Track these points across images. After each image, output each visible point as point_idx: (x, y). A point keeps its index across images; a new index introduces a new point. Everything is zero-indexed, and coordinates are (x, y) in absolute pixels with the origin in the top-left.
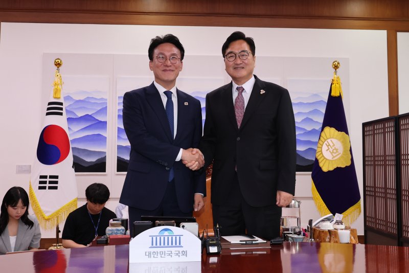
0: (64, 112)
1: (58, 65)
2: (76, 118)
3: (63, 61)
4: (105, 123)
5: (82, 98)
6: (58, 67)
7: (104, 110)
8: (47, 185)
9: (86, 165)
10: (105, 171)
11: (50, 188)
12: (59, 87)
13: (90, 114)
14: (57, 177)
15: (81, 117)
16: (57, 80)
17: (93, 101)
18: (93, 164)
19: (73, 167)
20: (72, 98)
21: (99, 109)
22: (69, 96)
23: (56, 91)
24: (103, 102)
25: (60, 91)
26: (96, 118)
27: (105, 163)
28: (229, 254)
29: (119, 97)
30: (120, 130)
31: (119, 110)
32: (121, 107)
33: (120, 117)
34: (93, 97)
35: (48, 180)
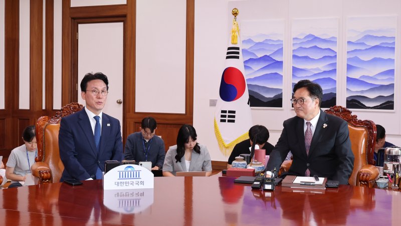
0: (240, 55)
1: (235, 14)
2: (256, 59)
3: (239, 11)
4: (281, 62)
5: (261, 41)
6: (235, 16)
7: (280, 51)
8: (227, 119)
9: (265, 101)
10: (282, 107)
11: (229, 121)
12: (237, 34)
13: (268, 55)
14: (234, 112)
15: (261, 58)
16: (235, 27)
17: (271, 43)
18: (271, 100)
19: (248, 104)
20: (252, 41)
21: (276, 49)
22: (250, 39)
23: (234, 38)
24: (279, 43)
25: (237, 37)
26: (274, 58)
27: (281, 99)
28: (291, 191)
29: (294, 39)
30: (295, 70)
31: (294, 51)
32: (295, 48)
33: (294, 56)
34: (270, 40)
35: (227, 114)
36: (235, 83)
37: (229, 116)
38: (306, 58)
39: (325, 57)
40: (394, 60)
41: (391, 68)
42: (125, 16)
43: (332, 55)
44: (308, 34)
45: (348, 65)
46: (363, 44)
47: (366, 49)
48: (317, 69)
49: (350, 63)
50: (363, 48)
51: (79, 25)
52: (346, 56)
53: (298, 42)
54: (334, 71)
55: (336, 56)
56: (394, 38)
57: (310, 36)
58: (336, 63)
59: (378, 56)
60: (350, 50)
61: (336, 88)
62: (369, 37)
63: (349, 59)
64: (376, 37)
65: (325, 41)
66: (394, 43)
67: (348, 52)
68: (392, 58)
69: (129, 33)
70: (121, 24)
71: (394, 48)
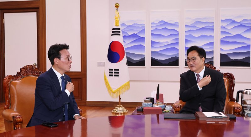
0: (121, 33)
1: (117, 7)
2: (128, 36)
4: (144, 38)
5: (131, 24)
6: (117, 8)
7: (143, 31)
8: (113, 74)
9: (134, 62)
10: (145, 66)
11: (115, 76)
12: (118, 19)
13: (135, 33)
14: (118, 70)
15: (131, 35)
16: (117, 15)
17: (137, 26)
19: (127, 64)
20: (125, 24)
21: (140, 30)
23: (117, 22)
24: (143, 26)
25: (119, 21)
26: (139, 35)
27: (144, 61)
28: (206, 123)
29: (152, 23)
30: (153, 42)
31: (152, 31)
32: (153, 29)
33: (152, 34)
34: (137, 24)
35: (114, 71)
36: (118, 51)
37: (115, 73)
38: (160, 35)
39: (171, 35)
40: (213, 36)
41: (212, 41)
42: (38, 8)
43: (176, 33)
44: (161, 20)
45: (186, 39)
46: (195, 26)
47: (197, 30)
48: (167, 42)
49: (187, 39)
50: (195, 29)
51: (5, 14)
52: (184, 34)
53: (155, 25)
54: (177, 43)
55: (178, 34)
56: (213, 23)
57: (162, 21)
58: (178, 38)
59: (204, 34)
60: (187, 30)
61: (178, 54)
62: (198, 22)
63: (186, 36)
64: (203, 22)
65: (171, 25)
66: (213, 26)
67: (186, 32)
68: (212, 35)
69: (41, 19)
70: (36, 13)
71: (213, 29)
